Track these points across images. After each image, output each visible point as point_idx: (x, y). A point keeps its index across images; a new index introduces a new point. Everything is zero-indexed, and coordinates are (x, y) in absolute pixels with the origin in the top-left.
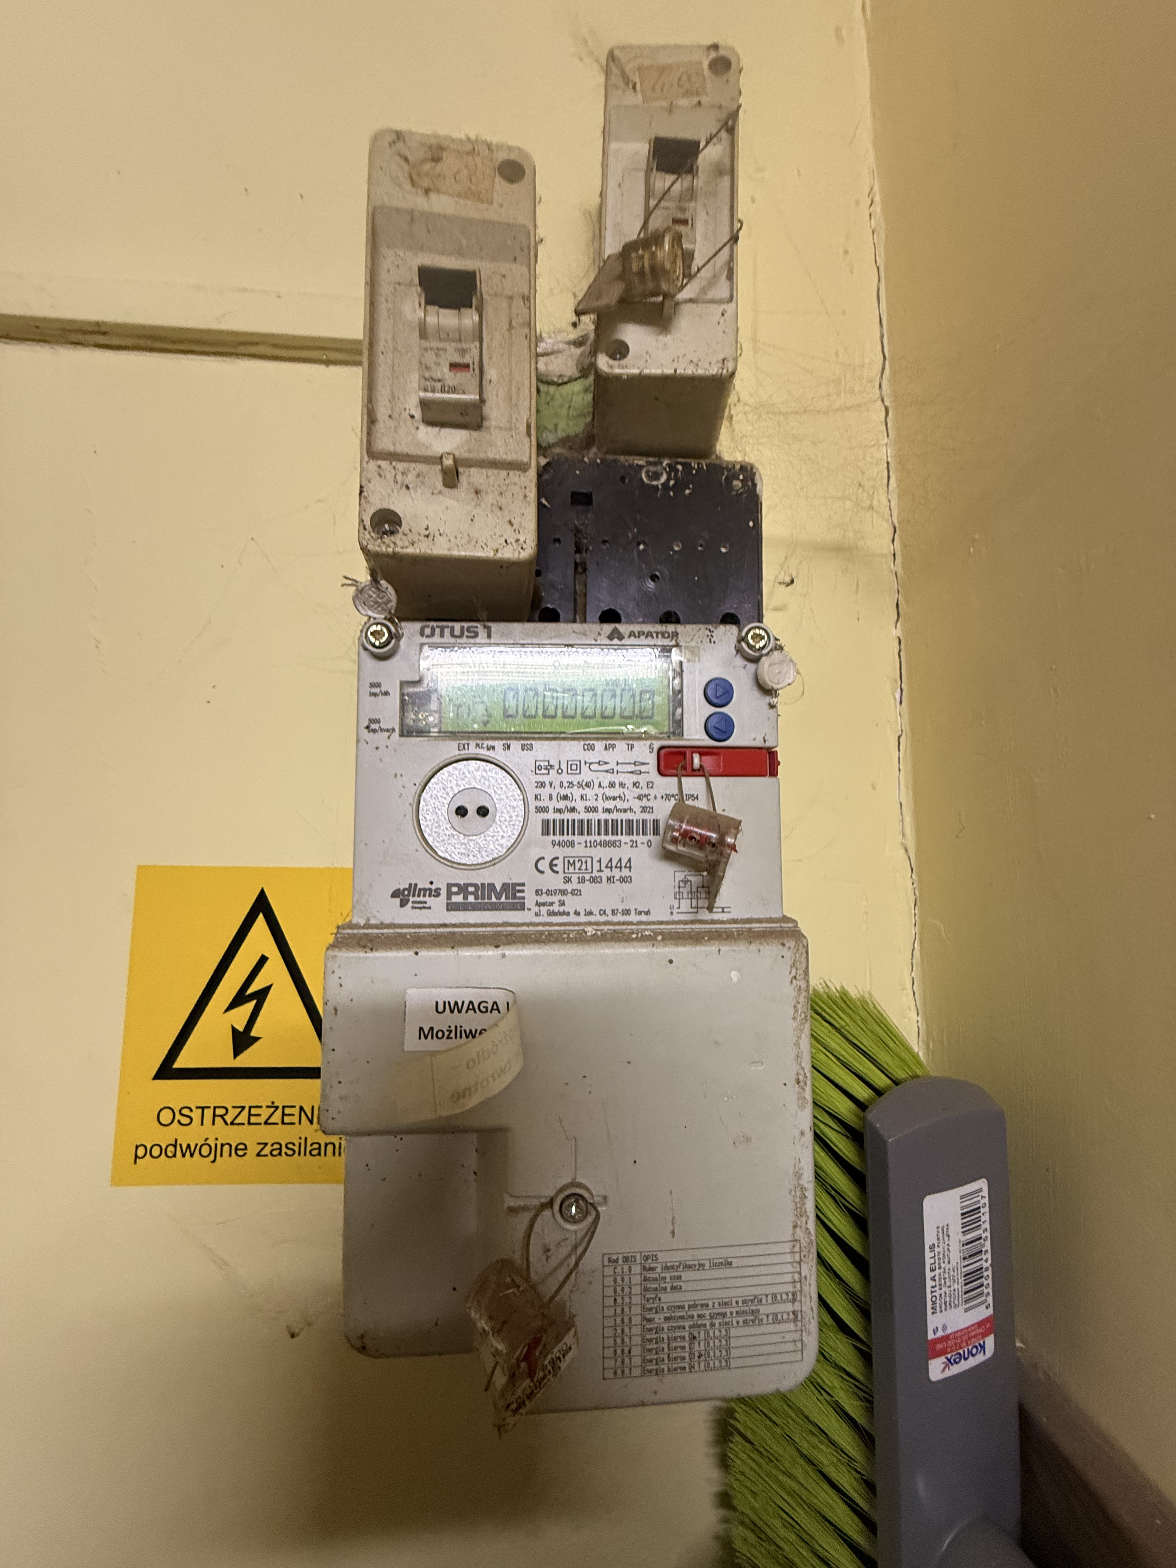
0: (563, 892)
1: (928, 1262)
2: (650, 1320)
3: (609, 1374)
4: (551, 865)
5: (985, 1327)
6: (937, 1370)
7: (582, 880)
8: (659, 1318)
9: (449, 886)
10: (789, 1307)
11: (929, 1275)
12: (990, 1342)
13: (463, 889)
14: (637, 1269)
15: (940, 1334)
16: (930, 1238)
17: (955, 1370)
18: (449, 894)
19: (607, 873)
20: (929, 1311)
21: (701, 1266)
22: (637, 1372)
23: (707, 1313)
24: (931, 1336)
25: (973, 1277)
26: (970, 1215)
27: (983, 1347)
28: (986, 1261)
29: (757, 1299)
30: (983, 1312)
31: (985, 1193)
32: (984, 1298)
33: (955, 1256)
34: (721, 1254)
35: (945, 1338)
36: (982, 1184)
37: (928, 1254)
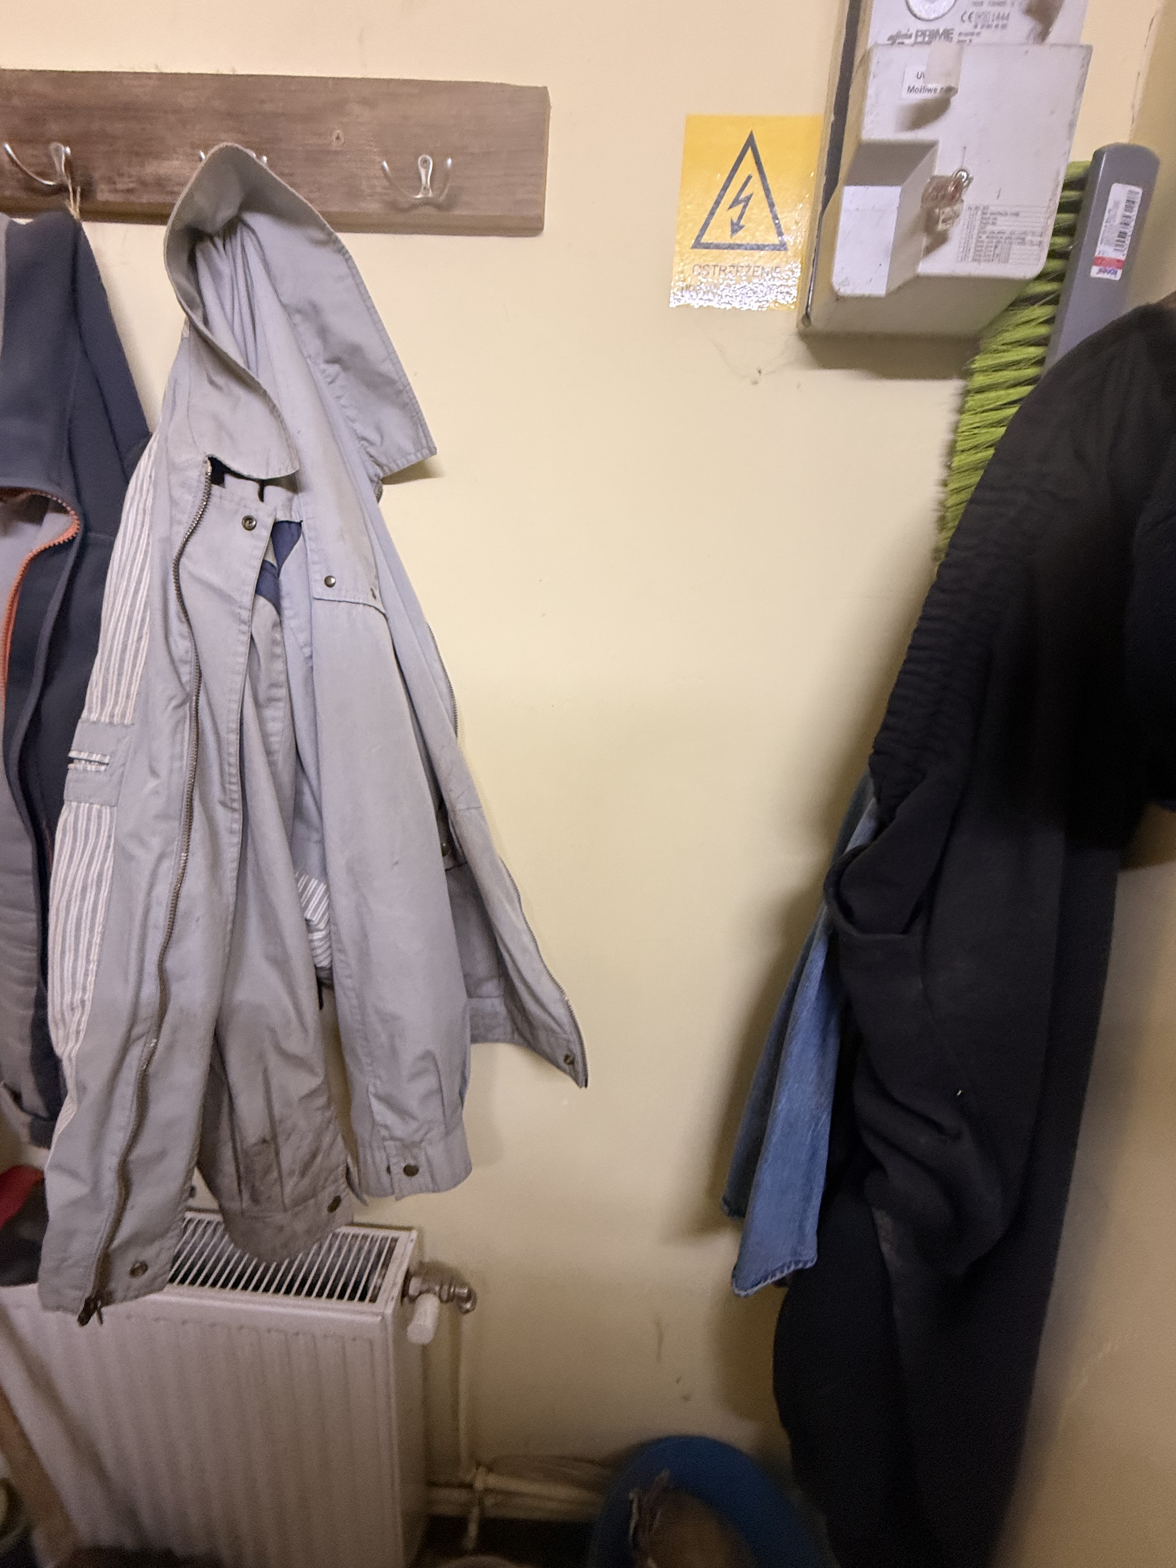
0: (972, 34)
1: (1106, 217)
2: (980, 237)
3: (960, 259)
4: (970, 17)
5: (1119, 264)
6: (1095, 272)
7: (982, 27)
8: (984, 237)
9: (917, 31)
10: (1039, 239)
11: (1104, 224)
12: (1120, 272)
13: (923, 34)
14: (980, 213)
15: (1101, 255)
16: (1110, 205)
17: (1101, 275)
18: (917, 36)
19: (995, 23)
20: (1099, 242)
21: (1006, 214)
22: (970, 259)
23: (1004, 236)
24: (1096, 254)
25: (1122, 235)
26: (1130, 203)
27: (1116, 273)
28: (1130, 231)
29: (1025, 233)
30: (1122, 257)
31: (1140, 195)
32: (1123, 249)
33: (1118, 220)
34: (1015, 210)
35: (1103, 259)
36: (1139, 190)
37: (1107, 214)
